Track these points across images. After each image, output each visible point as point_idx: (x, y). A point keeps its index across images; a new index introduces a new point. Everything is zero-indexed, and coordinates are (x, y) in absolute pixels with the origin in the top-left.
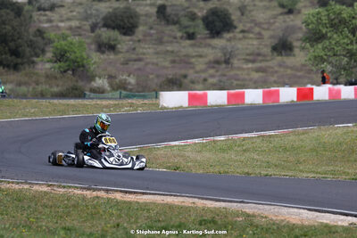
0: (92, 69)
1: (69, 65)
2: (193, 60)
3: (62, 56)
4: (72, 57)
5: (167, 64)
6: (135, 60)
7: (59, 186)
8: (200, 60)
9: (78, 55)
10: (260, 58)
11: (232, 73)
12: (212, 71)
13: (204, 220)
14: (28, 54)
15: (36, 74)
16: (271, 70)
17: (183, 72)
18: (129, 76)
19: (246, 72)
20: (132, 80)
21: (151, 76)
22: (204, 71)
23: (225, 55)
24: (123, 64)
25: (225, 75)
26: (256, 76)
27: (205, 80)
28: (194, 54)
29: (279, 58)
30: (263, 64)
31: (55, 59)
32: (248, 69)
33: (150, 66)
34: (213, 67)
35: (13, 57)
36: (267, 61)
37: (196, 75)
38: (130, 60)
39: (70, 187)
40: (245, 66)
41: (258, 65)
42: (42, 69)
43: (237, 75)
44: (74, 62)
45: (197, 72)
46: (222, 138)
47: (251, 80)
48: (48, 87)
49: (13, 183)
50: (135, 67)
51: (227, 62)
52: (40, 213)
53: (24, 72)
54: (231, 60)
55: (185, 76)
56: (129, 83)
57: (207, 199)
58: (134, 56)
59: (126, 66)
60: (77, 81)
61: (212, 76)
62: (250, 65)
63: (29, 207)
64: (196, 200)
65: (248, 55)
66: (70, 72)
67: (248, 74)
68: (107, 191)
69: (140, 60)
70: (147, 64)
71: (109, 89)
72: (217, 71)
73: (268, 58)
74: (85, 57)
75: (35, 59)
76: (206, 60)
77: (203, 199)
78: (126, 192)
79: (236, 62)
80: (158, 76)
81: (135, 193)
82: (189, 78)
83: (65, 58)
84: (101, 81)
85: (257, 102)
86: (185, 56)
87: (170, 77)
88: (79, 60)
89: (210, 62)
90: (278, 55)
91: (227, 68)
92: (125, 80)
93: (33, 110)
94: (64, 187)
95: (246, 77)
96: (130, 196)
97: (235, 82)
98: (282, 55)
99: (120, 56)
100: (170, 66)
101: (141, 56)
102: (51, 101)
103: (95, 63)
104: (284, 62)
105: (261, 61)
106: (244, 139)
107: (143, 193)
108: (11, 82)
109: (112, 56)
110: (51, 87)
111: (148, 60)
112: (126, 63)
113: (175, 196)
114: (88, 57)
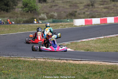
0: (38, 10)
1: (29, 9)
2: (78, 5)
3: (26, 5)
4: (31, 5)
5: (68, 7)
6: (55, 6)
7: (48, 59)
8: (81, 5)
9: (33, 5)
10: (106, 3)
11: (95, 10)
12: (86, 9)
13: (109, 70)
14: (12, 5)
15: (17, 13)
16: (111, 8)
17: (75, 10)
18: (54, 13)
19: (100, 9)
20: (56, 14)
21: (62, 12)
22: (83, 9)
23: (91, 2)
24: (50, 7)
25: (92, 11)
26: (105, 10)
27: (84, 13)
28: (79, 2)
29: (113, 3)
30: (107, 6)
31: (23, 7)
32: (101, 8)
33: (61, 8)
34: (87, 8)
35: (6, 6)
36: (108, 4)
37: (80, 11)
38: (53, 6)
39: (52, 59)
40: (100, 7)
41: (105, 6)
42: (17, 11)
43: (97, 10)
44: (32, 7)
45: (80, 10)
46: (102, 37)
47: (103, 12)
48: (22, 18)
49: (30, 58)
50: (55, 8)
51: (92, 5)
52: (45, 69)
53: (11, 12)
54: (94, 4)
55: (76, 12)
56: (55, 16)
57: (106, 62)
58: (54, 4)
59: (51, 8)
60: (33, 16)
61: (87, 11)
62: (102, 6)
63: (41, 67)
64: (102, 62)
65: (101, 2)
66: (29, 12)
67: (101, 10)
68: (67, 60)
69: (57, 5)
70: (60, 7)
71: (47, 18)
72: (88, 9)
73: (109, 3)
74: (36, 5)
75: (14, 7)
76: (84, 5)
77: (104, 62)
78: (74, 60)
79: (96, 5)
80: (65, 12)
81: (77, 60)
82: (78, 12)
83: (27, 6)
84: (43, 15)
85: (112, 22)
86: (75, 3)
87: (70, 12)
88: (33, 7)
89: (85, 5)
90: (113, 2)
91: (92, 8)
92: (53, 14)
93: (23, 29)
94: (50, 59)
95: (101, 11)
96: (76, 62)
97: (96, 14)
98: (114, 2)
99: (48, 4)
100: (69, 7)
101: (57, 4)
102: (30, 25)
103: (39, 8)
104: (115, 4)
105: (106, 4)
106: (111, 38)
107: (81, 60)
108: (7, 17)
109: (45, 4)
110: (23, 18)
111: (60, 6)
112: (51, 7)
113: (93, 61)
114: (37, 5)
